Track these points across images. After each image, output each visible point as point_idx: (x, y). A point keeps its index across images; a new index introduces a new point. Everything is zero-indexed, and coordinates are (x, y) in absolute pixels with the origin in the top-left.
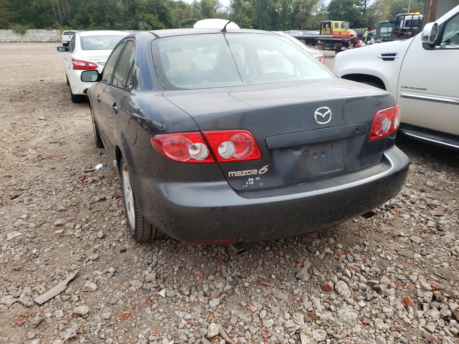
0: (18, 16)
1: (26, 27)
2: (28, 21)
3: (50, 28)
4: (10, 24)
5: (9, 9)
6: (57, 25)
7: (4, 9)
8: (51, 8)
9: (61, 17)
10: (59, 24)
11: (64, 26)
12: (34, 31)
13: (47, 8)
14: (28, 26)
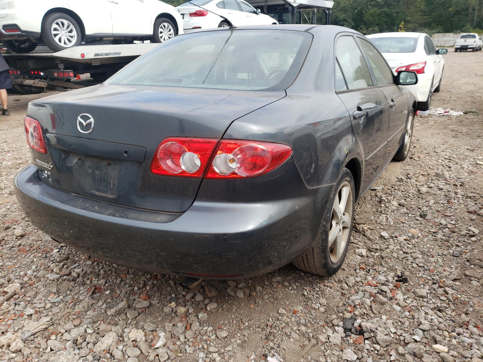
0: (429, 20)
1: (434, 31)
2: (438, 25)
3: (459, 31)
4: (420, 29)
5: (422, 14)
6: (467, 27)
7: (418, 14)
8: (467, 9)
9: (475, 19)
10: (470, 27)
11: (475, 28)
12: (441, 35)
13: (463, 10)
14: (436, 30)
